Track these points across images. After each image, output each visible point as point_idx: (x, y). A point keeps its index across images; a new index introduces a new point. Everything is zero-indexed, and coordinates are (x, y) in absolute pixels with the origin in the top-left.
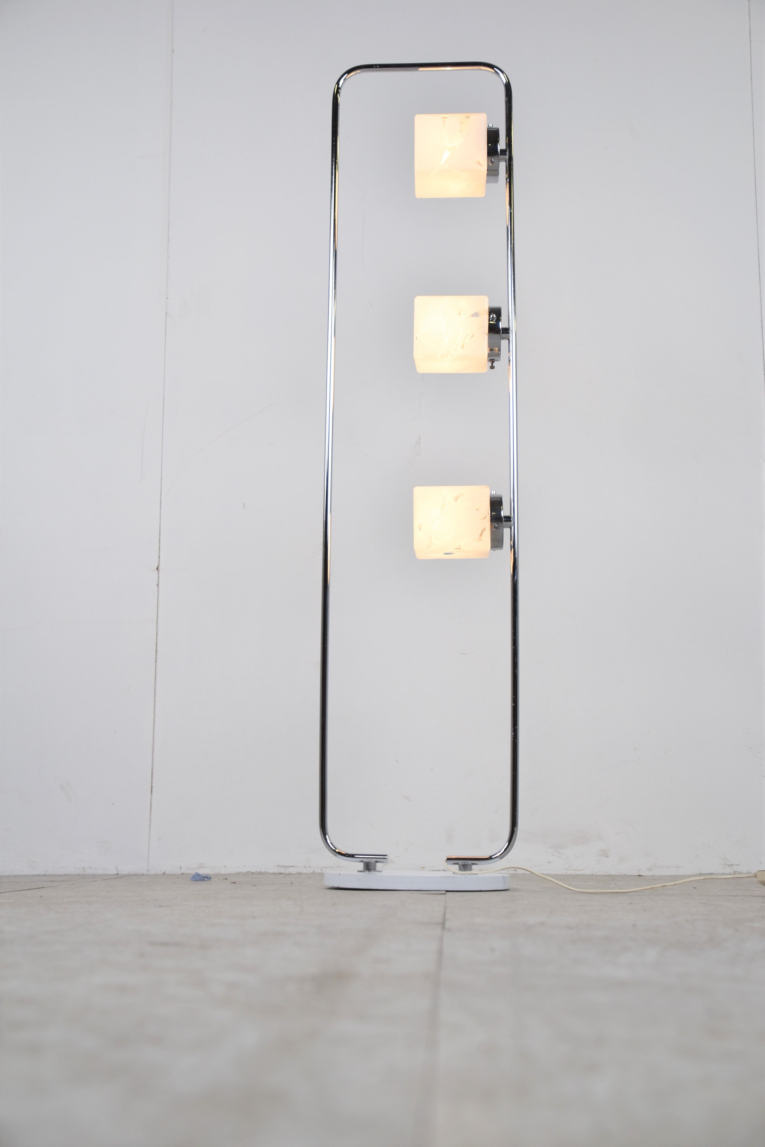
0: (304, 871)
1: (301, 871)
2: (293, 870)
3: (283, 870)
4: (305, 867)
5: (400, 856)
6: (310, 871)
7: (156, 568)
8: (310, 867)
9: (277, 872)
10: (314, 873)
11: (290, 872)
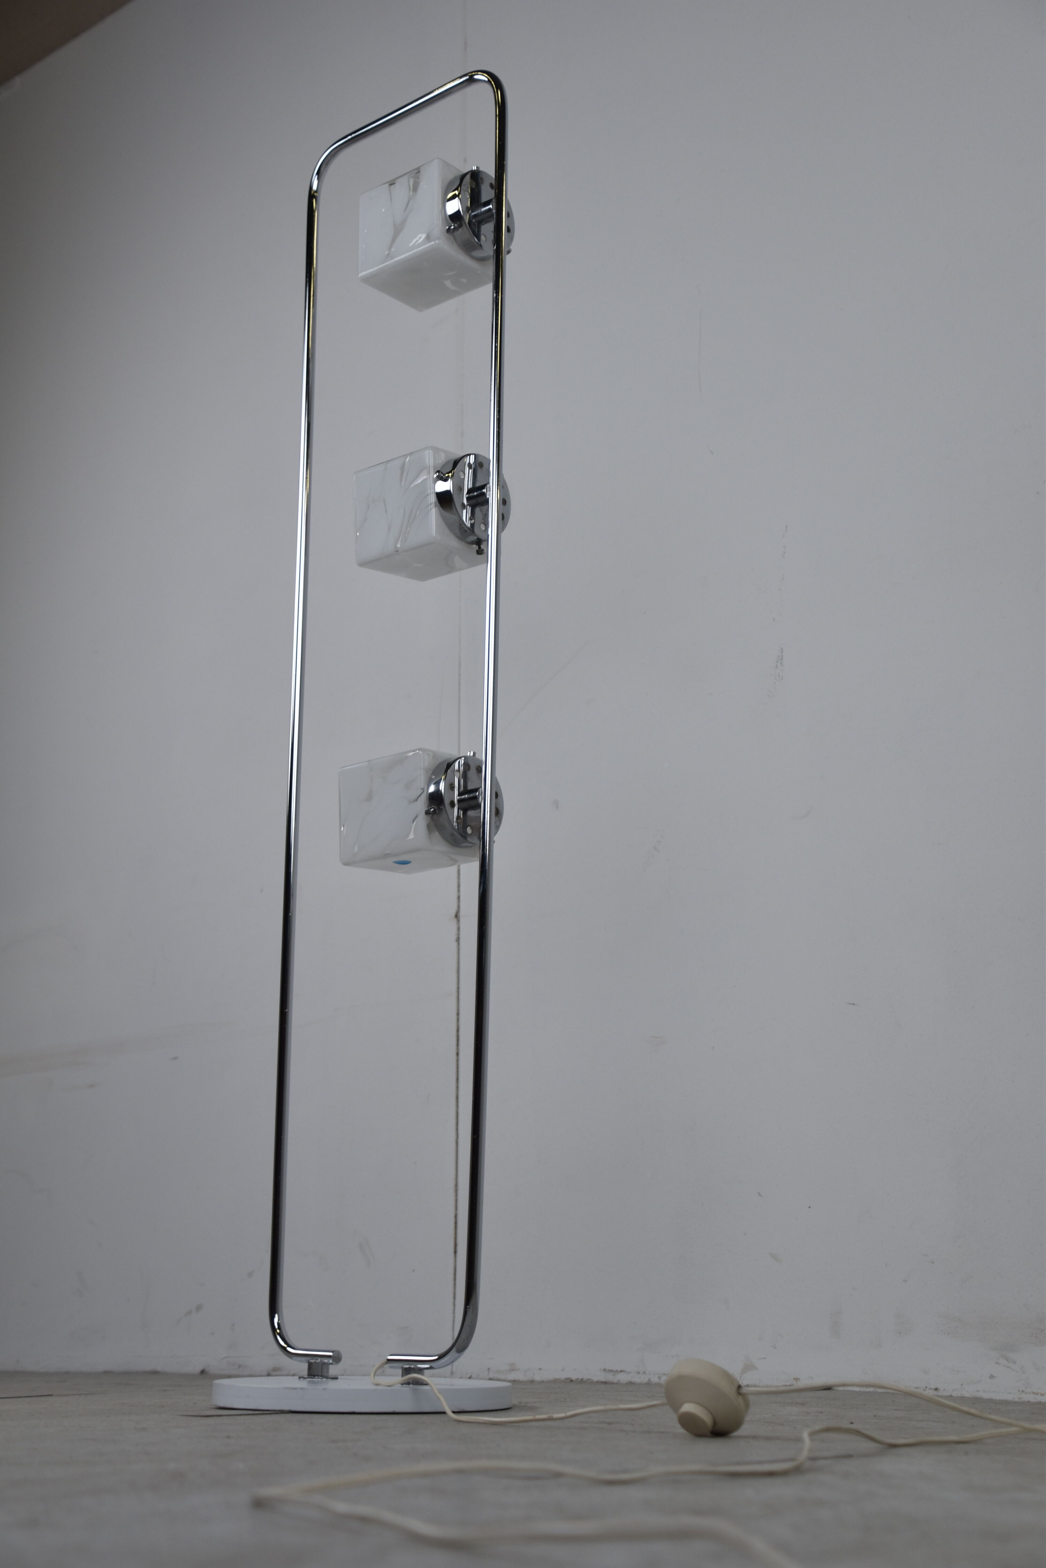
0: (637, 1379)
1: (633, 1380)
2: (623, 1378)
3: (610, 1378)
4: (638, 1373)
5: (765, 1358)
6: (644, 1379)
7: (454, 915)
8: (645, 1372)
9: (603, 1379)
10: (649, 1384)
11: (619, 1381)
